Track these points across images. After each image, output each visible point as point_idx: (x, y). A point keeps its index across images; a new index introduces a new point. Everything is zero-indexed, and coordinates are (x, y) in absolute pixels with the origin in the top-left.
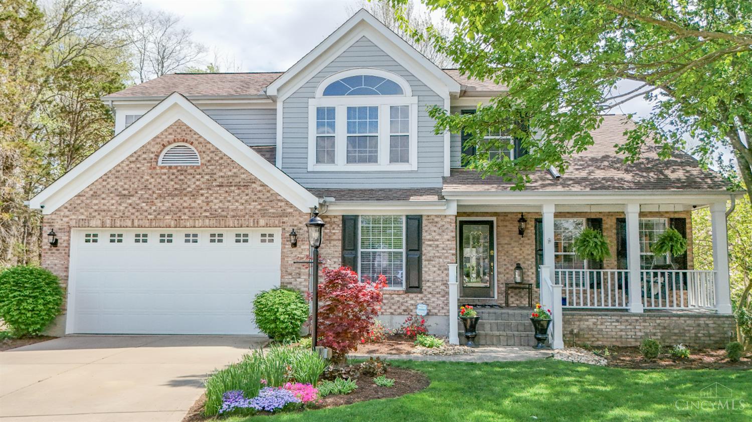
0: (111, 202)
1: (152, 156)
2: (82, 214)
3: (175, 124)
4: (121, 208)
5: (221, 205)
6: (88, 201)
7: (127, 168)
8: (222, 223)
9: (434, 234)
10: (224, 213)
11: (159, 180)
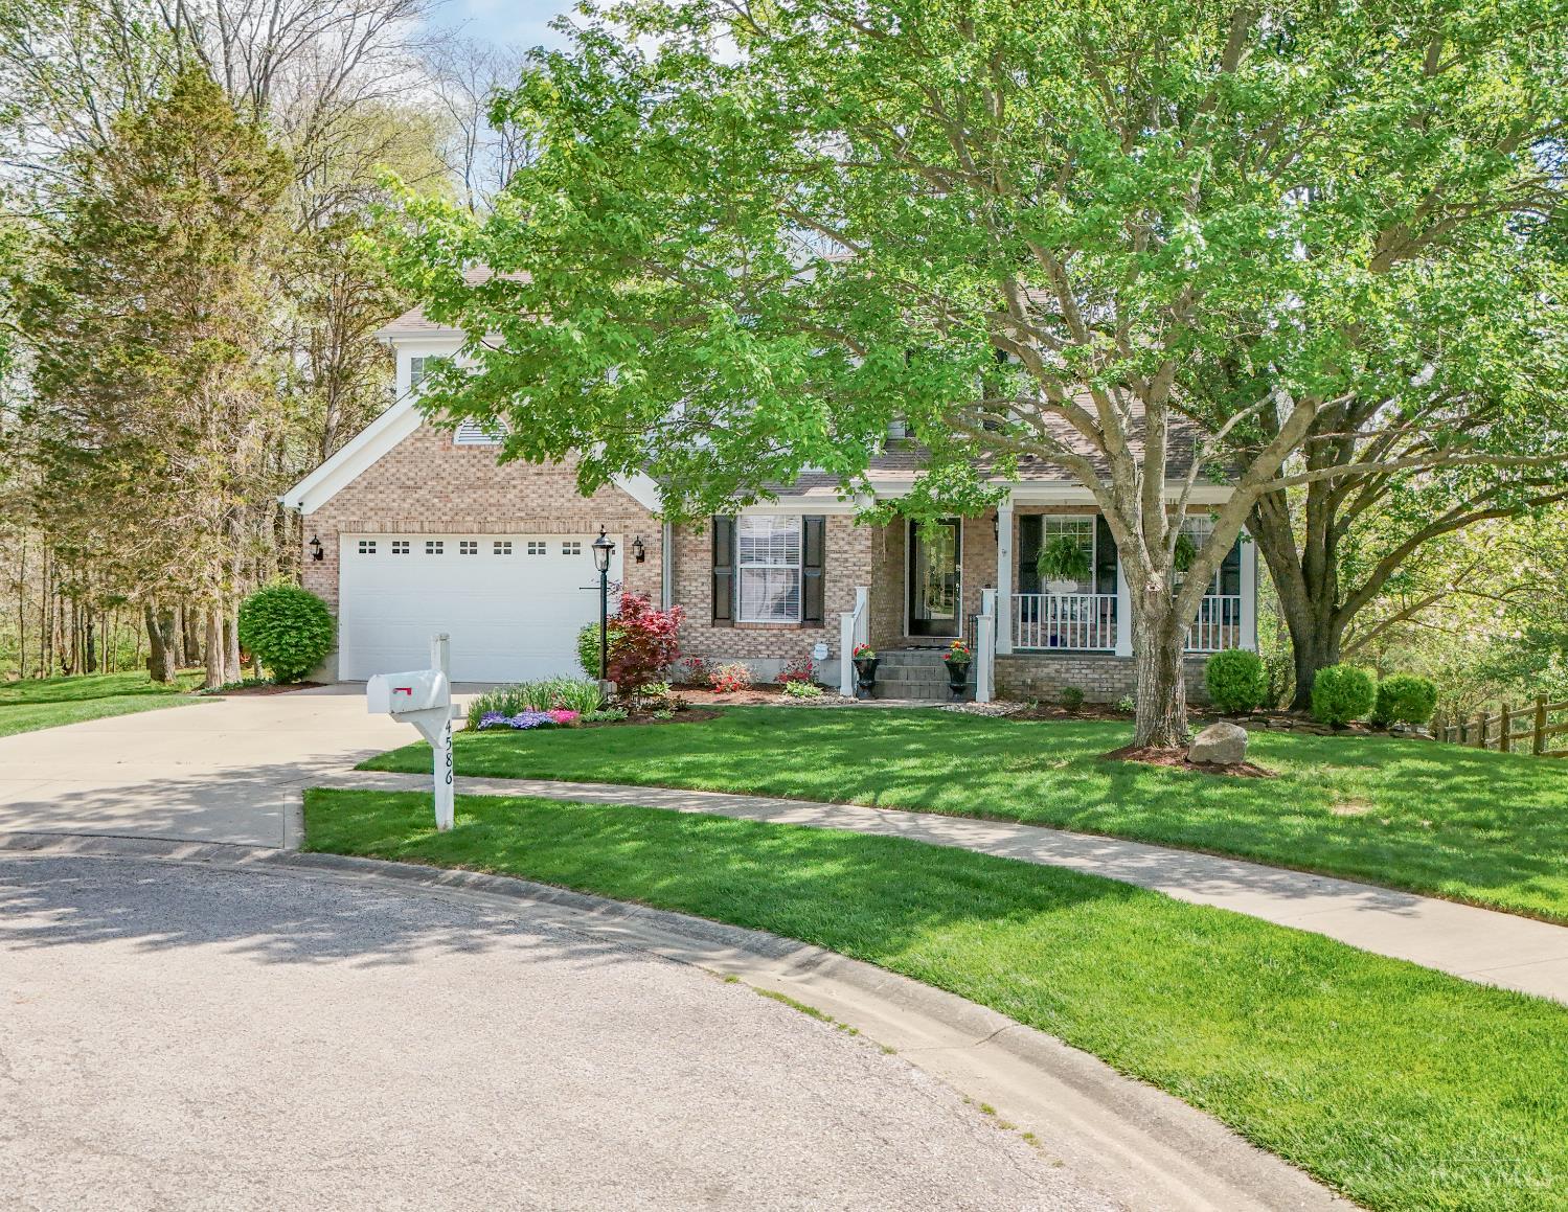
0: (392, 497)
1: (446, 430)
2: (354, 514)
4: (406, 506)
6: (361, 496)
7: (411, 449)
9: (842, 543)
11: (456, 466)
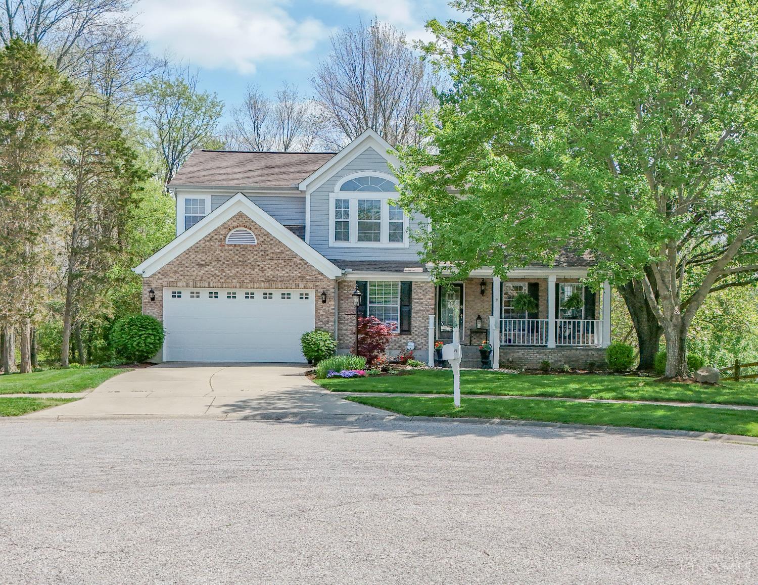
0: (193, 270)
1: (222, 237)
2: (172, 277)
3: (237, 215)
4: (200, 274)
5: (272, 273)
6: (176, 269)
7: (203, 245)
8: (274, 285)
9: (420, 294)
10: (274, 279)
11: (227, 254)
